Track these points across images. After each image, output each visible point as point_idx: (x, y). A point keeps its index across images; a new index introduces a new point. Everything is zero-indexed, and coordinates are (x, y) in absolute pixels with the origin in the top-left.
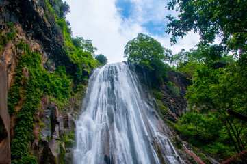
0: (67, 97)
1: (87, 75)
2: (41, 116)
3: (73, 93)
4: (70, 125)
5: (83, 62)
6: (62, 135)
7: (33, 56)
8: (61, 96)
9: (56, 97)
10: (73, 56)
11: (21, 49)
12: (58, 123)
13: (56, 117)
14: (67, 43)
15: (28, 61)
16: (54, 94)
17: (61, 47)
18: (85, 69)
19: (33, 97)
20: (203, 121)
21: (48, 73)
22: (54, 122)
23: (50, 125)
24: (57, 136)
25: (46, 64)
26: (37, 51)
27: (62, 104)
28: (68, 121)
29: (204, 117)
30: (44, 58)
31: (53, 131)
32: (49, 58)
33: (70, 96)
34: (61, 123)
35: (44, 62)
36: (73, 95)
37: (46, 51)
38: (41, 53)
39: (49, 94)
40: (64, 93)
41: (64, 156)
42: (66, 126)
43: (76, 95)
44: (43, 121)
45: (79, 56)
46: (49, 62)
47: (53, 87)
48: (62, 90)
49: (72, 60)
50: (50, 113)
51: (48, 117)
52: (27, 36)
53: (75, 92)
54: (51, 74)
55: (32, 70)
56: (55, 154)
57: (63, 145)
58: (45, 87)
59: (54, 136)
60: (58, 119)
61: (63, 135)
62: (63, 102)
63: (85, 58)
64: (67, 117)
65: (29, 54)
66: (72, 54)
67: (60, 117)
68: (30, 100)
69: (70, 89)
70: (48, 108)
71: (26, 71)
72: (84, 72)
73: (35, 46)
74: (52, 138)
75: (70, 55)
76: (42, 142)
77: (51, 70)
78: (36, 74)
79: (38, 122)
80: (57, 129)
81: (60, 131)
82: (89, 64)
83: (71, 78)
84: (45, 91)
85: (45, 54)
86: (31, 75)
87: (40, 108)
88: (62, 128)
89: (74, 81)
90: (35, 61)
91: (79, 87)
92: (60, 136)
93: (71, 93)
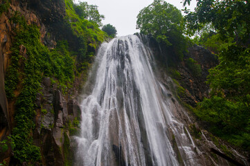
0: (71, 78)
1: (93, 51)
2: (43, 101)
3: (77, 72)
4: (75, 111)
5: (88, 35)
6: (66, 122)
7: (30, 30)
8: (63, 77)
9: (58, 78)
10: (77, 28)
11: (16, 23)
12: (62, 109)
13: (59, 103)
14: (69, 12)
15: (24, 37)
16: (56, 75)
17: (62, 17)
18: (91, 44)
19: (32, 80)
21: (47, 50)
22: (57, 108)
23: (53, 112)
24: (60, 123)
25: (45, 39)
26: (33, 23)
27: (65, 86)
28: (72, 106)
30: (42, 31)
31: (56, 118)
32: (48, 31)
33: (74, 76)
34: (65, 109)
35: (42, 36)
36: (77, 75)
37: (45, 23)
38: (39, 25)
39: (50, 76)
40: (67, 73)
41: (69, 145)
42: (70, 112)
43: (80, 74)
44: (44, 107)
45: (83, 28)
46: (49, 36)
47: (55, 67)
48: (64, 70)
49: (75, 33)
50: (52, 98)
51: (50, 102)
52: (21, 6)
53: (80, 72)
54: (51, 51)
55: (30, 48)
56: (59, 143)
57: (68, 134)
58: (46, 67)
59: (57, 123)
60: (62, 105)
61: (68, 122)
62: (66, 84)
63: (90, 30)
64: (71, 102)
65: (25, 28)
66: (75, 25)
67: (63, 101)
68: (29, 84)
69: (74, 67)
70: (50, 92)
71: (24, 49)
72: (89, 47)
73: (33, 17)
74: (55, 126)
75: (73, 27)
76: (44, 130)
77: (52, 46)
78: (34, 53)
79: (39, 108)
80: (60, 116)
81: (63, 119)
82: (95, 38)
83: (74, 54)
84: (46, 72)
85: (44, 27)
86: (29, 54)
87: (41, 92)
88: (66, 115)
89: (78, 59)
90: (33, 37)
91: (84, 66)
92: (64, 124)
93: (75, 72)
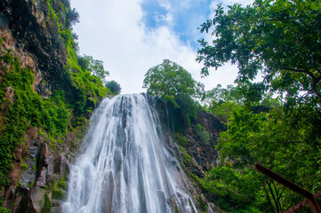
0: (63, 132)
1: (92, 105)
2: (24, 155)
3: (71, 127)
4: (62, 169)
5: (89, 88)
6: (49, 182)
7: (23, 74)
8: (54, 130)
9: (47, 130)
10: (77, 80)
11: (7, 62)
12: (46, 166)
13: (44, 158)
14: (71, 62)
15: (14, 80)
16: (45, 126)
17: (62, 65)
18: (90, 98)
19: (15, 127)
20: (236, 178)
21: (40, 98)
22: (41, 163)
23: (35, 168)
24: (42, 183)
25: (39, 86)
26: (28, 67)
27: (55, 141)
28: (60, 164)
29: (237, 173)
30: (37, 77)
31: (38, 175)
32: (44, 78)
33: (67, 131)
34: (51, 166)
35: (37, 83)
36: (70, 130)
37: (42, 69)
38: (35, 70)
39: (38, 126)
40: (59, 126)
41: (49, 210)
42: (57, 170)
43: (74, 130)
44: (26, 161)
45: (84, 80)
46: (44, 84)
47: (45, 117)
48: (56, 123)
49: (74, 84)
50: (36, 152)
51: (34, 156)
52: (17, 46)
53: (74, 127)
54: (45, 99)
55: (19, 92)
56: (37, 207)
57: (50, 196)
58: (34, 116)
59: (38, 182)
60: (47, 160)
61: (52, 182)
62: (56, 138)
63: (92, 83)
64: (59, 159)
65: (17, 70)
66: (75, 76)
67: (49, 158)
68: (11, 131)
69: (68, 122)
70: (35, 145)
71: (11, 92)
72: (88, 101)
73: (28, 60)
74: (35, 185)
75: (73, 78)
76: (21, 190)
77: (45, 94)
78: (24, 98)
79: (19, 161)
80: (43, 173)
81: (47, 177)
82: (97, 92)
83: (70, 107)
84: (33, 121)
85: (40, 73)
86: (17, 98)
87: (23, 143)
88: (51, 173)
89: (74, 112)
90: (25, 81)
91: (80, 121)
92: (47, 184)
93: (69, 127)
